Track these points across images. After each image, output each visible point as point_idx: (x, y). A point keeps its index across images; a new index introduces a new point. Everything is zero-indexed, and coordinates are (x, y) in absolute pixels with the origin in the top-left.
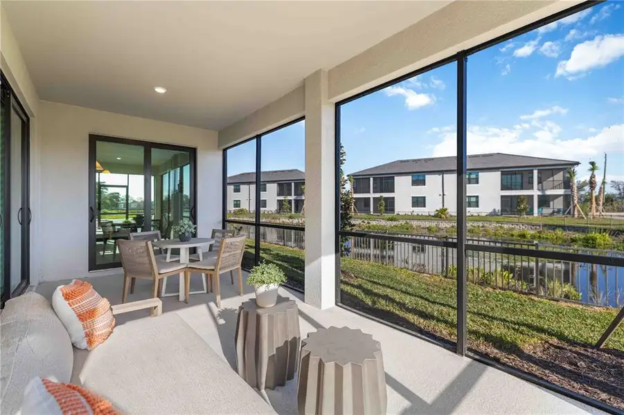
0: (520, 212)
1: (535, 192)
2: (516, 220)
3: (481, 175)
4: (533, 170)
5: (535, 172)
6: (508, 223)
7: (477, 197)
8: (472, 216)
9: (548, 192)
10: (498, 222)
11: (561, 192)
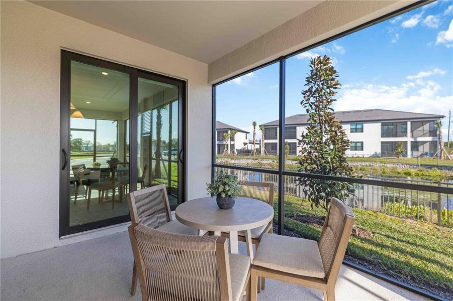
0: (397, 154)
1: (409, 139)
2: (395, 161)
3: (365, 125)
4: (407, 122)
5: (409, 124)
6: (389, 163)
7: (362, 143)
8: (358, 157)
9: (419, 139)
10: (381, 162)
11: (430, 139)
